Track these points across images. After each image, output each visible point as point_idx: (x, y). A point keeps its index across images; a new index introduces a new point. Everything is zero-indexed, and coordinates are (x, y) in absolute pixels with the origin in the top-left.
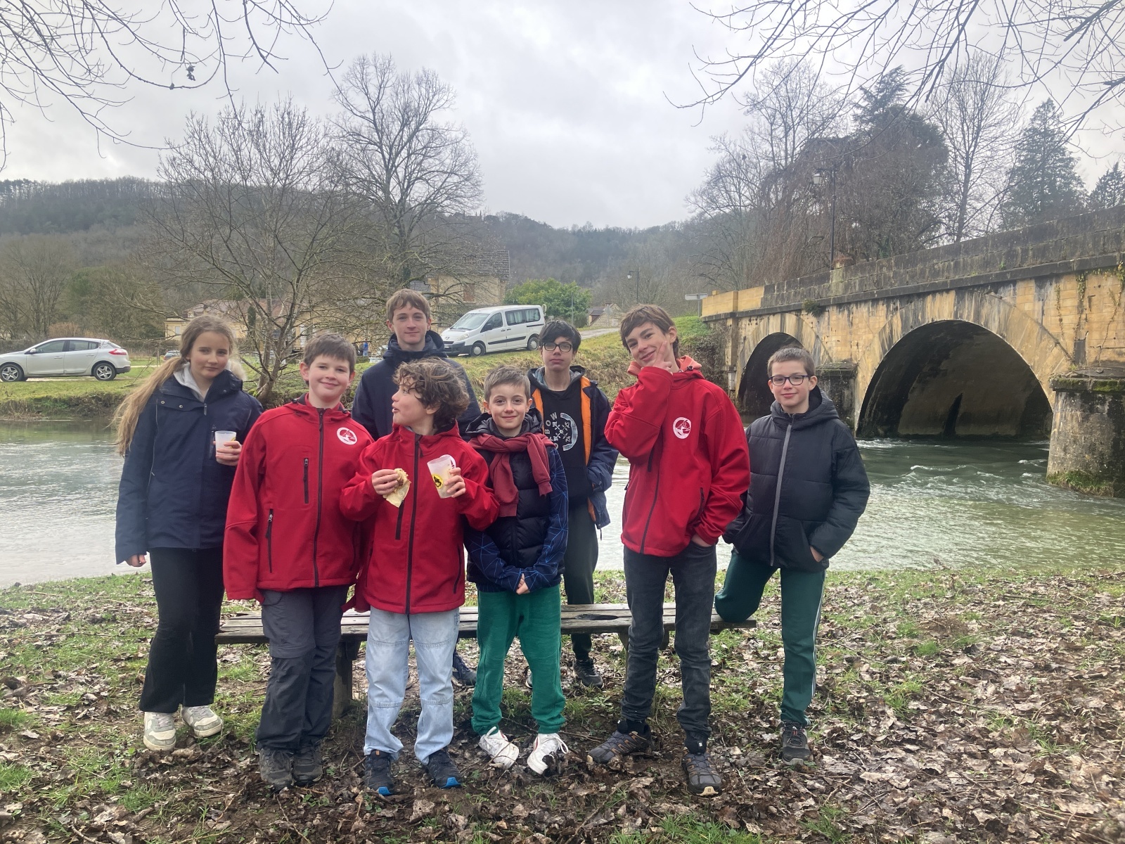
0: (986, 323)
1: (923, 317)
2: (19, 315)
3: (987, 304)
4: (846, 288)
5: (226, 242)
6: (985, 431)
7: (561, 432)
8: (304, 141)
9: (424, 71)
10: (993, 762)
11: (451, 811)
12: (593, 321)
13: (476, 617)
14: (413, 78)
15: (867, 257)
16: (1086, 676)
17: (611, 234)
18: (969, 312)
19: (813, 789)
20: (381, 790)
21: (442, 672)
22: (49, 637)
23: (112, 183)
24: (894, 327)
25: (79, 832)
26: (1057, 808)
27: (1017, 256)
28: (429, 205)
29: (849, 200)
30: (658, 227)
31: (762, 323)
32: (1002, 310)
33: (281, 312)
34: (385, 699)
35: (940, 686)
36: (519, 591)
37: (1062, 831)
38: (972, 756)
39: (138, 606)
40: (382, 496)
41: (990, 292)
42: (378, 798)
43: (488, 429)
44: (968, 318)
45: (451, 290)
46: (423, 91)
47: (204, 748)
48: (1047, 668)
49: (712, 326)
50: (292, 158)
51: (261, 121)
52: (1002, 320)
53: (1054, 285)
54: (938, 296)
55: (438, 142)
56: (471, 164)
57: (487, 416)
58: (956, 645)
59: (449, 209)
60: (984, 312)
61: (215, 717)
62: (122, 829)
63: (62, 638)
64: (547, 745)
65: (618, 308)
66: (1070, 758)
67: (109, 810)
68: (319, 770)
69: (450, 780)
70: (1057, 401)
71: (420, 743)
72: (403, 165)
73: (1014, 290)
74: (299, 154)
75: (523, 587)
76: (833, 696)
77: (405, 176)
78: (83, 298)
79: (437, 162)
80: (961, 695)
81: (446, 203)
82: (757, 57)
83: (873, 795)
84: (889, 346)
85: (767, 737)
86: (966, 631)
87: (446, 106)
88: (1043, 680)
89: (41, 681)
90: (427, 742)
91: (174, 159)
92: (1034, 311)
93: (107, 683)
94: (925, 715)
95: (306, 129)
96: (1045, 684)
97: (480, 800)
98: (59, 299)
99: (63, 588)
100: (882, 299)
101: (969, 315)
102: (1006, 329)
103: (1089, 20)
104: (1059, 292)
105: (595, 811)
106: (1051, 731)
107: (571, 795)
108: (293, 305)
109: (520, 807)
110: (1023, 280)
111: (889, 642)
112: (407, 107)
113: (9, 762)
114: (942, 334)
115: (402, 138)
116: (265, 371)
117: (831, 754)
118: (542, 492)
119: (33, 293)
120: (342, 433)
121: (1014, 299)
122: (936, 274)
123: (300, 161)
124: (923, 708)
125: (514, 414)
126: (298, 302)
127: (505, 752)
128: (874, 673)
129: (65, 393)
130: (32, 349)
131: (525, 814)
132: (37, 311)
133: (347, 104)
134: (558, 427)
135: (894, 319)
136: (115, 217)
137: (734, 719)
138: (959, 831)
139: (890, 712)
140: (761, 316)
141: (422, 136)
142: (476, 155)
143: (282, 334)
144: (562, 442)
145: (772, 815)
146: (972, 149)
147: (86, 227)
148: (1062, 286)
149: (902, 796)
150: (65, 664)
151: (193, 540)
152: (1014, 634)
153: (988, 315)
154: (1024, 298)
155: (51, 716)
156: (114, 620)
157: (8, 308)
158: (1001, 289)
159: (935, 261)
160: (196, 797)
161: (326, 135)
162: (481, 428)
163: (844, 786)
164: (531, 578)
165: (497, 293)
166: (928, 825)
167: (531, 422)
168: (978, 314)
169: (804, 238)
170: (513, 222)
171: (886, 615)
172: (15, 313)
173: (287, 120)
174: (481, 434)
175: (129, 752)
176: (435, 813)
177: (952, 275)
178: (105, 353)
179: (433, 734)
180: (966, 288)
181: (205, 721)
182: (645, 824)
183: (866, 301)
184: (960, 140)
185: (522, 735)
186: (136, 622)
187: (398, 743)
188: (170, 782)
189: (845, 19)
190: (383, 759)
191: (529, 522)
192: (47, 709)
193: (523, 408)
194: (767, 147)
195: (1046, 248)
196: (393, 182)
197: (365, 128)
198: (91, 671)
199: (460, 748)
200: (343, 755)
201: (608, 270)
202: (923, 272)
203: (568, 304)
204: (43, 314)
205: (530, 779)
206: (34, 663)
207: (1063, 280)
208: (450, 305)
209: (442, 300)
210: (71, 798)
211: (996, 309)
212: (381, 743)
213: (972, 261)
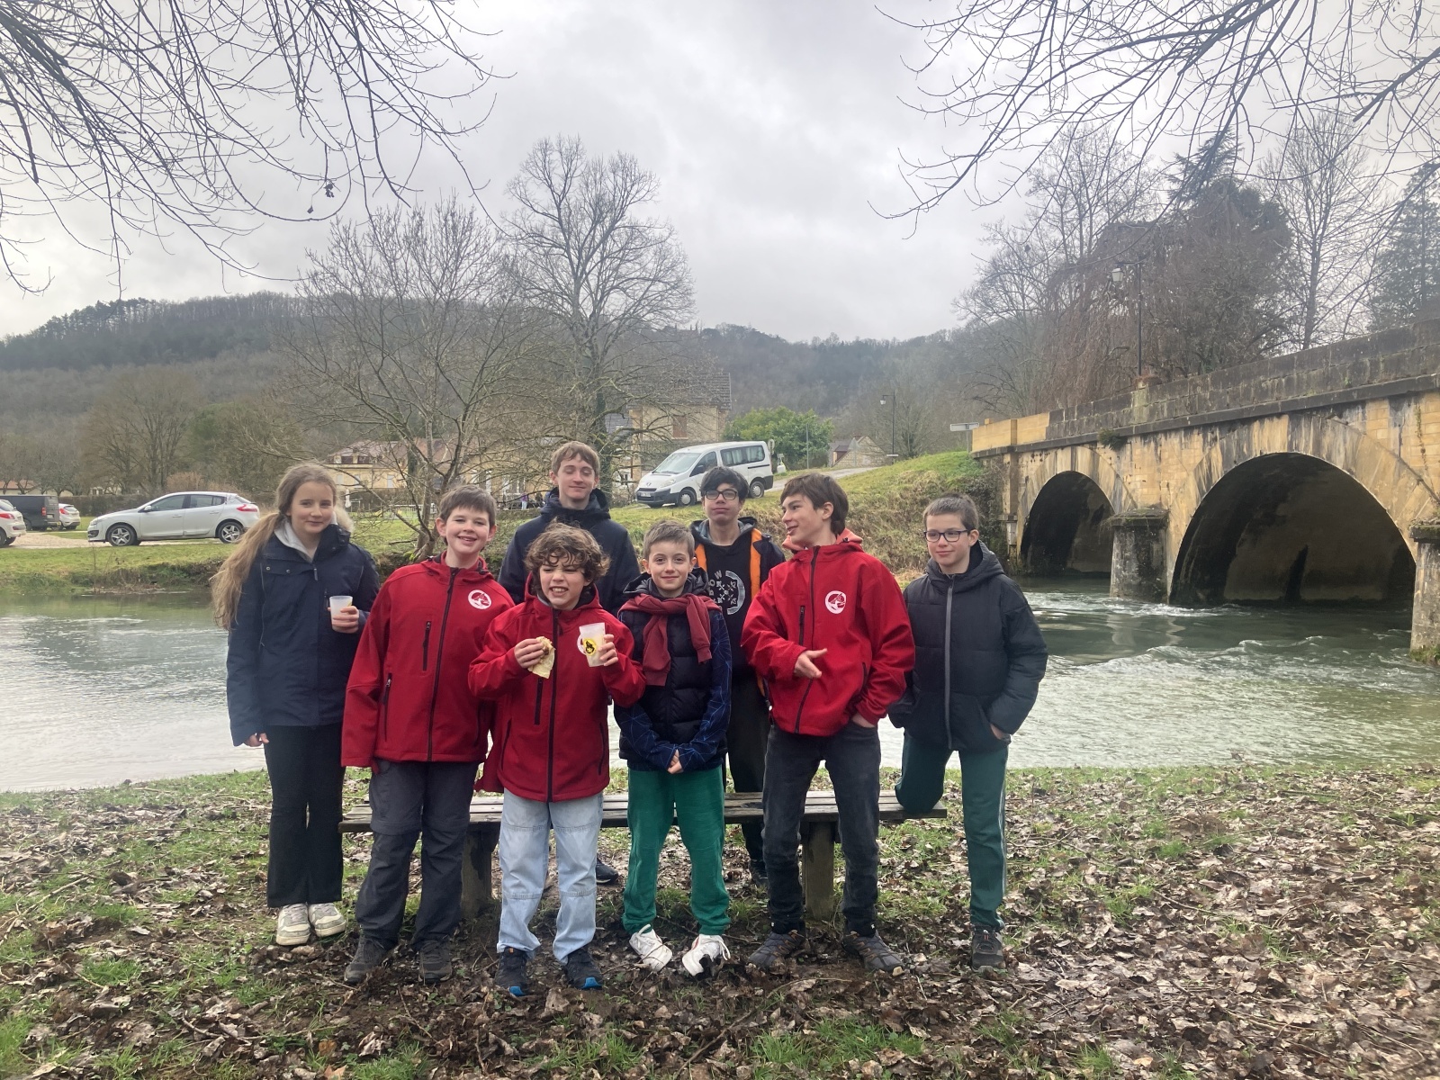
0: (1329, 457)
1: (1249, 448)
2: (132, 465)
3: (1329, 432)
4: (1152, 413)
5: (377, 373)
6: (1341, 594)
7: (726, 592)
8: (472, 247)
9: (621, 157)
10: (1214, 971)
11: (585, 1010)
12: (838, 459)
13: (626, 805)
14: (606, 165)
15: (1185, 373)
16: (1350, 880)
17: (863, 349)
18: (1307, 442)
19: (998, 996)
20: (512, 990)
21: (585, 859)
22: (163, 833)
23: (245, 300)
24: (1213, 462)
25: (190, 1024)
26: (1272, 1018)
27: (1366, 368)
28: (630, 320)
29: (1160, 300)
30: (923, 338)
31: (1048, 460)
32: (1348, 439)
33: (444, 456)
34: (522, 890)
35: (1176, 891)
36: (672, 770)
37: (1271, 1042)
38: (1191, 963)
39: (262, 803)
40: (526, 669)
41: (1333, 416)
42: (509, 997)
43: (647, 589)
44: (1305, 450)
45: (657, 424)
46: (620, 181)
47: (326, 946)
48: (1307, 871)
49: (985, 463)
50: (457, 268)
51: (420, 225)
52: (1349, 452)
53: (1413, 406)
54: (1267, 422)
55: (638, 242)
56: (679, 268)
57: (647, 576)
58: (1207, 846)
59: (656, 322)
60: (1326, 441)
61: (338, 916)
62: (235, 1021)
63: (177, 834)
64: (708, 945)
65: (869, 441)
66: (1305, 967)
67: (221, 1003)
68: (449, 968)
69: (589, 981)
70: (1420, 555)
71: (559, 941)
72: (595, 271)
73: (1363, 413)
74: (465, 264)
75: (676, 766)
76: (1046, 902)
77: (598, 286)
78: (207, 442)
79: (637, 267)
80: (1197, 899)
81: (649, 316)
82: (978, 156)
83: (1065, 1002)
84: (1208, 488)
85: (958, 943)
86: (1223, 829)
87: (648, 197)
88: (1298, 884)
89: (152, 877)
90: (566, 939)
91: (316, 274)
92: (1389, 439)
93: (224, 881)
94: (1149, 922)
95: (474, 233)
96: (1299, 888)
97: (621, 1000)
98: (179, 444)
99: (177, 785)
100: (1198, 427)
101: (1306, 446)
102: (1355, 463)
103: (1381, 96)
104: (1419, 415)
105: (746, 1015)
106: (1289, 938)
107: (721, 997)
108: (458, 447)
109: (663, 1009)
110: (1373, 400)
111: (1130, 843)
112: (599, 198)
113: (117, 958)
114: (1277, 471)
115: (593, 239)
116: (425, 528)
117: (1028, 961)
118: (701, 659)
119: (149, 437)
120: (475, 597)
121: (1364, 424)
122: (1264, 393)
123: (467, 272)
124: (1148, 913)
125: (676, 574)
126: (464, 443)
127: (655, 955)
128: (1100, 876)
129: (184, 560)
130: (147, 506)
131: (669, 1016)
132: (153, 459)
133: (525, 200)
134: (722, 588)
135: (1213, 451)
136: (248, 341)
137: (924, 924)
138: (1151, 1038)
139: (1107, 917)
140: (1046, 450)
141: (619, 235)
142: (685, 258)
143: (445, 483)
144: (726, 605)
145: (944, 1021)
146: (1320, 232)
147: (213, 355)
148: (1422, 407)
149: (1097, 1003)
150: (179, 861)
151: (310, 715)
152: (1281, 834)
153: (1331, 446)
154: (1376, 423)
155: (163, 913)
156: (234, 817)
157: (118, 456)
158: (1347, 413)
159: (1262, 378)
160: (314, 992)
161: (498, 239)
162: (639, 588)
163: (1034, 994)
164: (687, 757)
165: (715, 427)
166: (1119, 1032)
167: (695, 583)
168: (1318, 445)
169: (1104, 351)
170: (738, 336)
171: (1135, 813)
172: (127, 462)
173: (450, 223)
174: (639, 594)
175: (245, 950)
176: (569, 1012)
177: (1283, 396)
178: (232, 510)
179: (572, 930)
180: (1302, 411)
181: (326, 920)
182: (799, 1027)
183: (1176, 430)
184: (1304, 220)
185: (678, 938)
186: (258, 819)
187: (536, 942)
188: (288, 979)
189: (1091, 103)
190: (518, 958)
191: (684, 694)
192: (159, 906)
193: (686, 567)
194: (1056, 235)
195: (1400, 360)
196: (583, 292)
197: (549, 228)
198: (208, 868)
199: (607, 950)
200: (476, 956)
201: (859, 393)
202: (1247, 391)
203: (803, 439)
204: (161, 463)
205: (679, 981)
206: (145, 861)
207: (1424, 400)
208: (652, 443)
209: (646, 437)
210: (183, 991)
211: (1341, 438)
212: (516, 940)
213: (1309, 377)
